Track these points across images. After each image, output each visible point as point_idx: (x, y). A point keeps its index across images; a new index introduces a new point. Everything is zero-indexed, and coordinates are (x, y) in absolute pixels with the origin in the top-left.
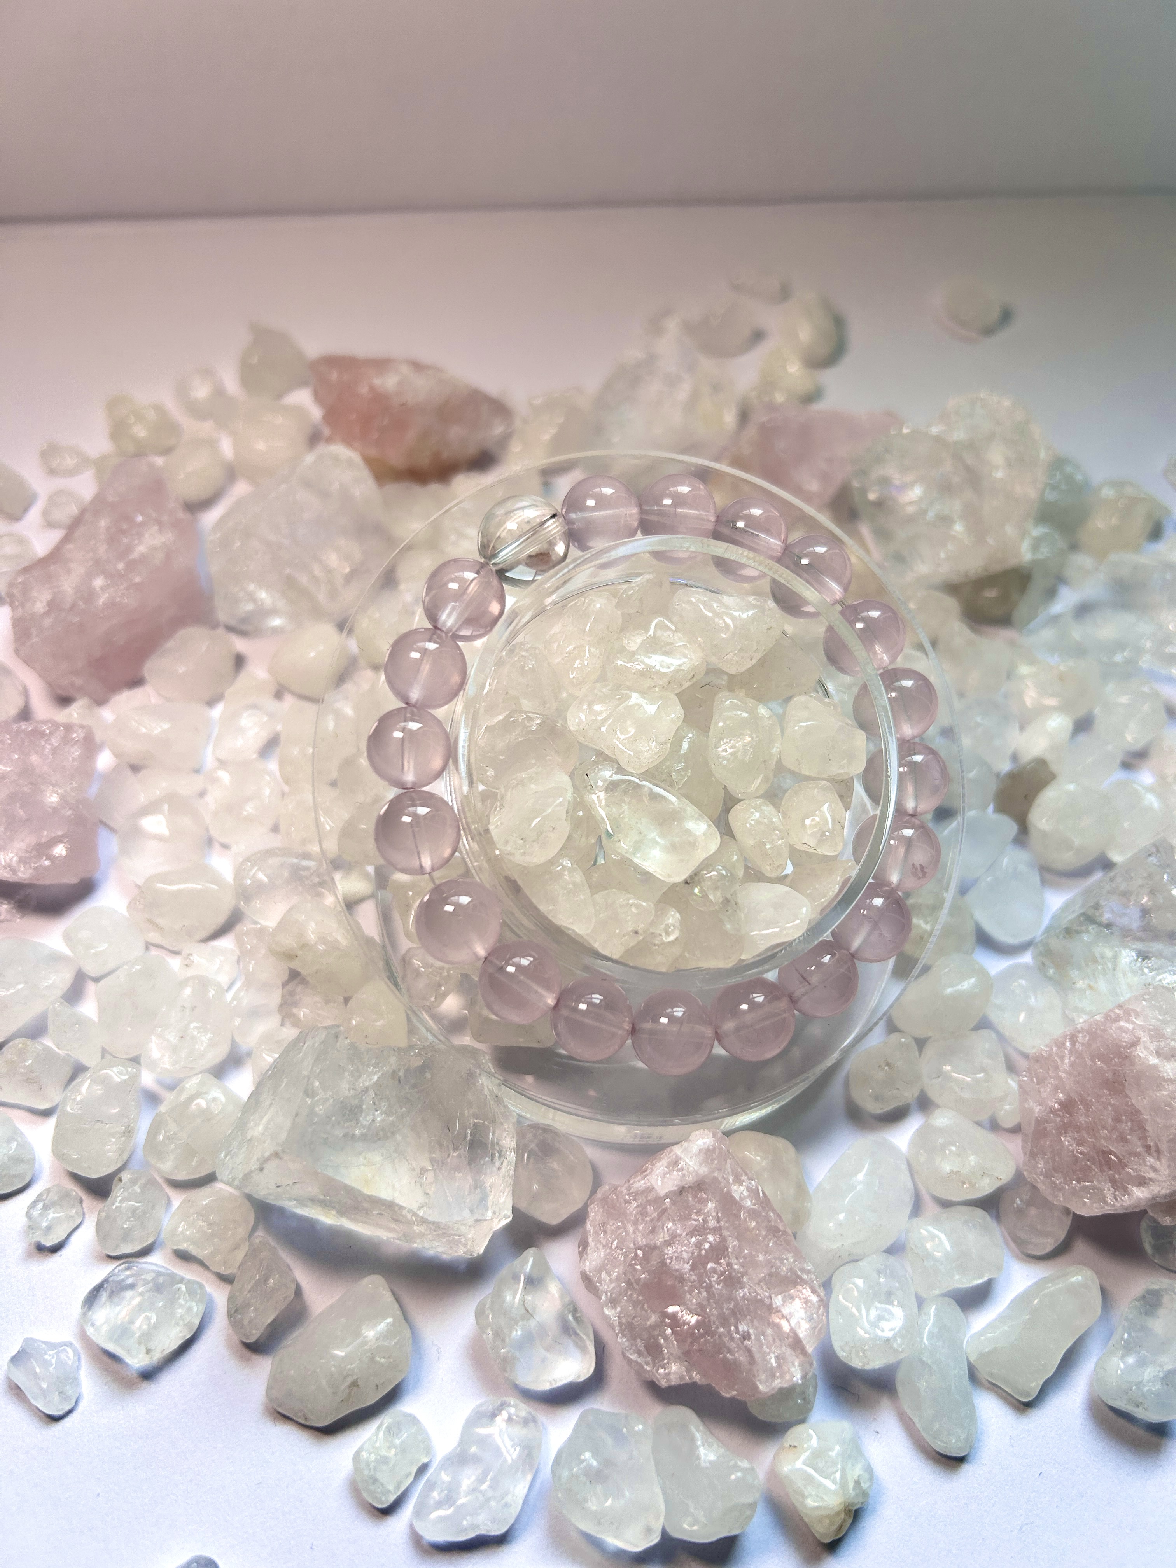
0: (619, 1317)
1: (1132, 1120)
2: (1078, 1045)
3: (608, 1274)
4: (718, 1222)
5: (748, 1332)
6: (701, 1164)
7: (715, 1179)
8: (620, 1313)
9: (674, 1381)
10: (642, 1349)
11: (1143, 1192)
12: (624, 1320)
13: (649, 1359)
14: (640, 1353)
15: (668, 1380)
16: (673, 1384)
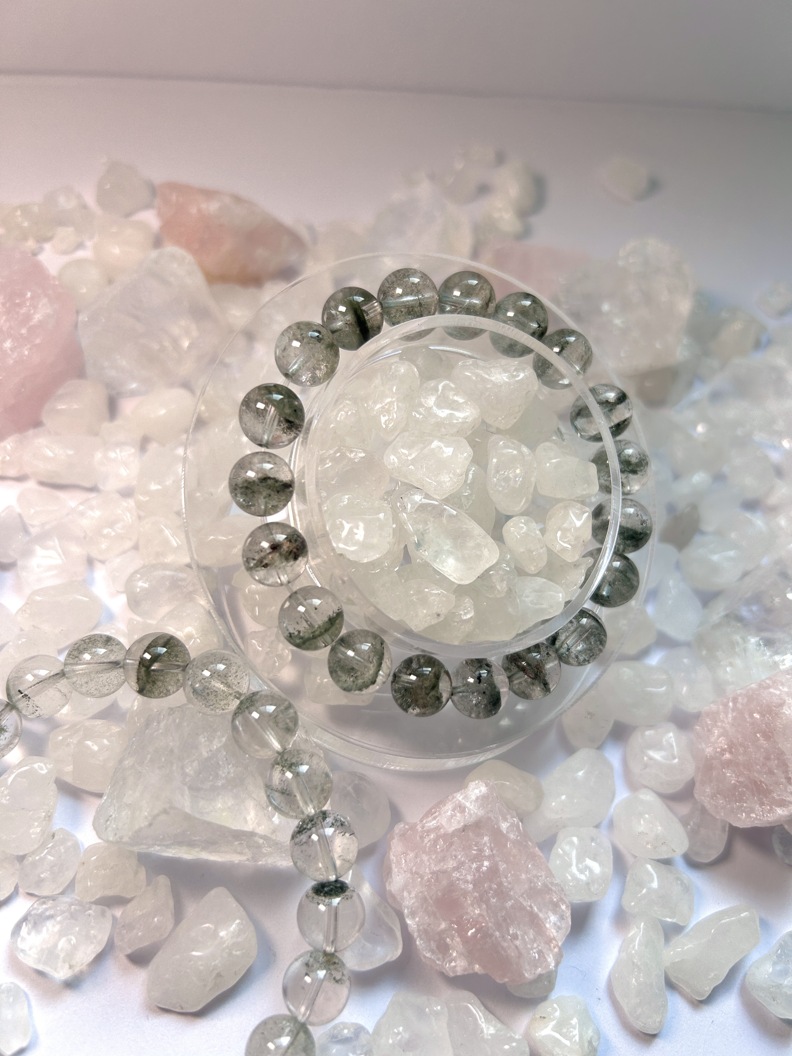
0: (418, 926)
1: (778, 759)
2: (738, 705)
3: (410, 893)
4: (492, 851)
5: (516, 933)
6: (479, 808)
7: (489, 818)
8: (418, 922)
9: (459, 972)
10: (435, 948)
11: (783, 811)
12: (421, 928)
13: (440, 956)
14: (433, 952)
15: (454, 972)
16: (458, 974)
